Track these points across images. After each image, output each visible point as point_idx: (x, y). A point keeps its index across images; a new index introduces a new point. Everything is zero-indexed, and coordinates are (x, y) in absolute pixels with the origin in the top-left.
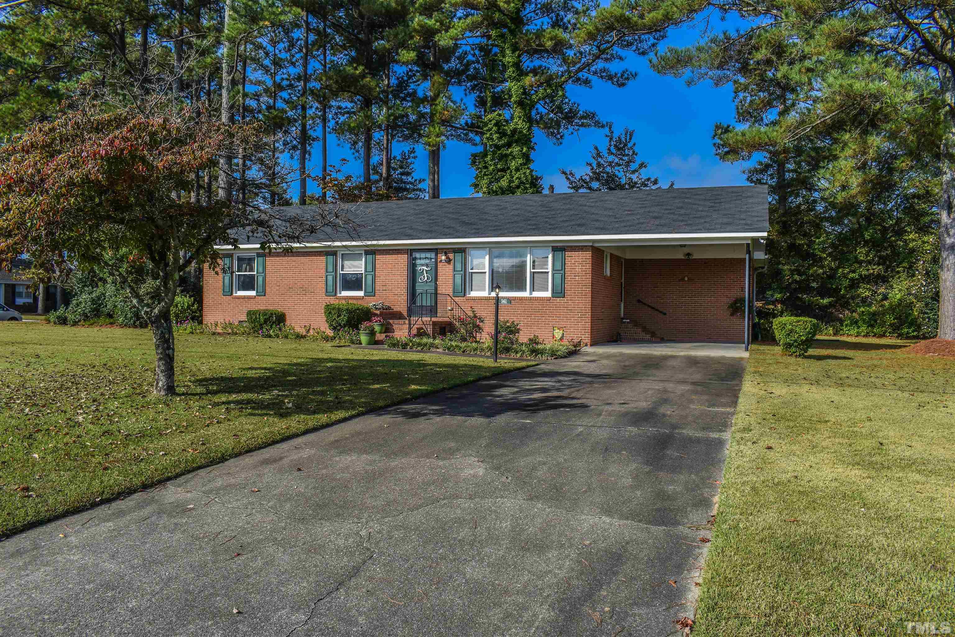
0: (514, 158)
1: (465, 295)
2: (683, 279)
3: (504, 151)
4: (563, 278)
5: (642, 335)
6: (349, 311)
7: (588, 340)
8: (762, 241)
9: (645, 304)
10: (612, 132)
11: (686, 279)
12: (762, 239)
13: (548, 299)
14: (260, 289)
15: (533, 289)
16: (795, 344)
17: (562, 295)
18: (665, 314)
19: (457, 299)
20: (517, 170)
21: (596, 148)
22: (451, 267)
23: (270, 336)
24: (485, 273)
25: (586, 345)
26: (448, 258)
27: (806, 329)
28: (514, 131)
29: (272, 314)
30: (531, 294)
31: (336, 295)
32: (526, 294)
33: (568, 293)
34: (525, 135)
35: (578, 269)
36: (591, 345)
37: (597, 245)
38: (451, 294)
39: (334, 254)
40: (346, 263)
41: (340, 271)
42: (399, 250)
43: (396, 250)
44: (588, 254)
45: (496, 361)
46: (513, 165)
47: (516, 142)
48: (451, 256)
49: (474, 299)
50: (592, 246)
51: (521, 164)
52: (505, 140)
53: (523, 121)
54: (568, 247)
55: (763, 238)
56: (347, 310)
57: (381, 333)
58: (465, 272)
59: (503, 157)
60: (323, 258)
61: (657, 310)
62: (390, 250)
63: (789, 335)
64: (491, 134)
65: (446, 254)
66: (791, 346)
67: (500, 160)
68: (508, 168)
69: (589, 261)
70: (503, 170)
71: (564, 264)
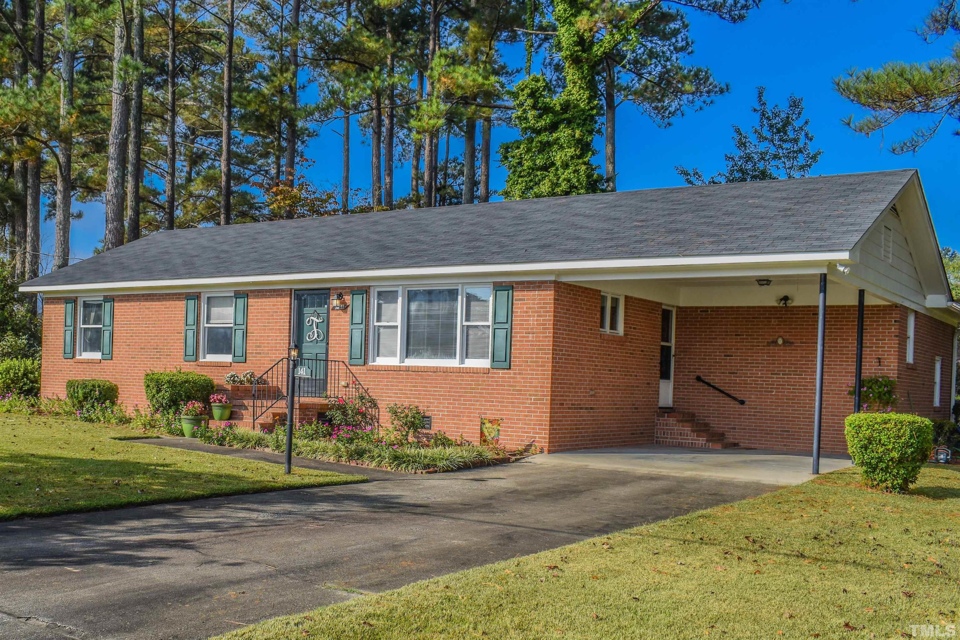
0: (562, 147)
1: (365, 363)
2: (775, 342)
3: (544, 137)
4: (509, 338)
5: (691, 437)
6: (172, 384)
7: (545, 444)
8: (841, 269)
9: (709, 384)
10: (764, 104)
11: (780, 341)
12: (841, 265)
13: (486, 372)
14: (106, 351)
15: (467, 354)
16: (882, 465)
17: (506, 365)
18: (742, 402)
19: (354, 369)
20: (566, 166)
21: (738, 131)
22: (347, 317)
23: (91, 420)
24: (396, 327)
25: (542, 452)
26: (344, 303)
27: (899, 437)
28: (566, 107)
29: (94, 386)
30: (462, 362)
31: (197, 359)
32: (453, 363)
33: (515, 361)
34: (583, 110)
35: (533, 321)
36: (550, 452)
37: (564, 279)
38: (347, 361)
39: (196, 297)
40: (215, 311)
41: (204, 324)
42: (278, 290)
43: (274, 290)
44: (549, 295)
45: (289, 472)
46: (559, 157)
47: (569, 122)
48: (348, 298)
49: (378, 369)
50: (555, 282)
51: (572, 157)
52: (547, 119)
53: (580, 87)
54: (518, 283)
55: (843, 263)
56: (169, 382)
57: (221, 419)
58: (367, 325)
59: (545, 146)
60: (182, 304)
61: (729, 395)
62: (267, 291)
63: (866, 447)
64: (525, 111)
65: (340, 296)
66: (874, 469)
67: (541, 151)
68: (553, 164)
69: (551, 307)
70: (545, 168)
71: (510, 312)
